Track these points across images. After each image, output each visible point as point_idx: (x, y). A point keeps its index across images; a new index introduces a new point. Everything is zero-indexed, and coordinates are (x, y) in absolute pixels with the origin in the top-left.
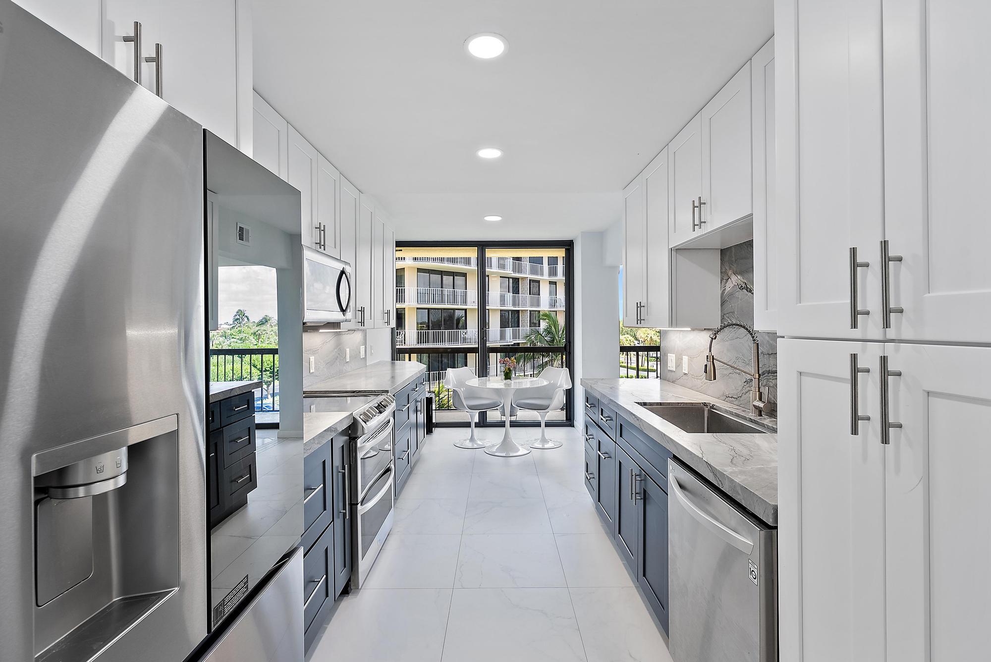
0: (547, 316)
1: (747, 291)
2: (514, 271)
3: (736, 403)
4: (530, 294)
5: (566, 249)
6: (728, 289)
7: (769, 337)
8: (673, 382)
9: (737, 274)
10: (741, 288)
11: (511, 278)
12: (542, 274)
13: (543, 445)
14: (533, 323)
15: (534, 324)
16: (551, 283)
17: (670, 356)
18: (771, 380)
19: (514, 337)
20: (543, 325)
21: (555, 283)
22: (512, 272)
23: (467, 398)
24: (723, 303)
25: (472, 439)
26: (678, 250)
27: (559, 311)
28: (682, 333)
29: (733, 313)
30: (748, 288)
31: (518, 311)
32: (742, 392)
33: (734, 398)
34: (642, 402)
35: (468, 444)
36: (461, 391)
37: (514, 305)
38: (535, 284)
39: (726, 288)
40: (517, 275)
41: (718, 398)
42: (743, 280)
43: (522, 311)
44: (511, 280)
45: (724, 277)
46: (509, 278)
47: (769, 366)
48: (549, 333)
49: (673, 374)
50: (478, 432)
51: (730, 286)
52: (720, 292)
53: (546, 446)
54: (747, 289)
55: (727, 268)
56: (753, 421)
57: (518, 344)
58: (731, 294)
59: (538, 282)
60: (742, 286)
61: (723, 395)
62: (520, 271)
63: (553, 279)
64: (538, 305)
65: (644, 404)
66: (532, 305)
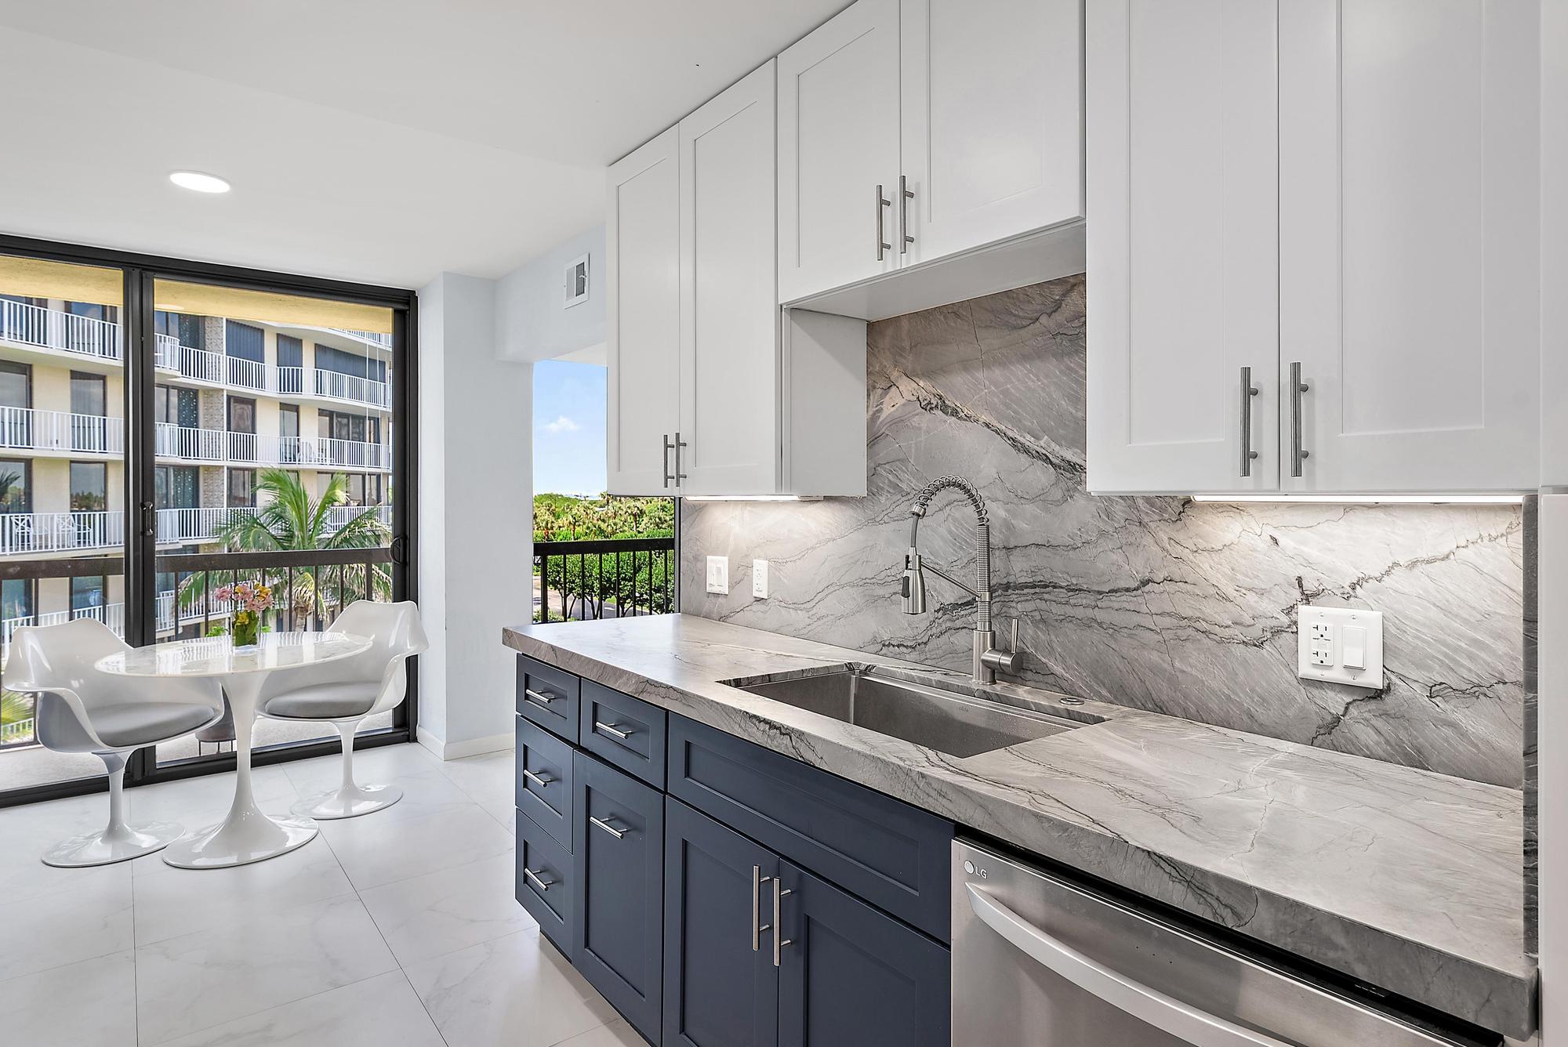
0: (276, 480)
1: (947, 414)
2: (185, 369)
3: (914, 656)
4: (229, 429)
5: (396, 311)
6: (887, 411)
7: (1007, 511)
8: (722, 619)
9: (917, 376)
10: (928, 407)
11: (174, 387)
12: (261, 384)
13: (348, 807)
14: (236, 498)
15: (239, 497)
16: (284, 406)
17: (712, 561)
18: (1014, 604)
19: (184, 531)
20: (264, 498)
21: (296, 409)
22: (179, 374)
23: (94, 711)
24: (873, 440)
25: (113, 831)
26: (797, 311)
27: (304, 470)
28: (749, 508)
29: (904, 461)
30: (947, 406)
31: (195, 470)
32: (929, 633)
33: (907, 647)
34: (731, 679)
35: (99, 850)
36: (71, 692)
37: (184, 451)
38: (242, 409)
39: (884, 406)
40: (192, 381)
41: (860, 649)
42: (931, 389)
43: (208, 468)
44: (174, 393)
45: (877, 382)
46: (167, 387)
47: (1008, 574)
48: (280, 517)
49: (721, 600)
50: (134, 801)
51: (893, 403)
52: (864, 418)
53: (356, 809)
54: (944, 409)
55: (885, 363)
56: (995, 698)
57: (196, 548)
58: (897, 422)
59: (251, 402)
60: (930, 403)
61: (874, 641)
62: (201, 373)
63: (291, 397)
64: (250, 455)
65: (737, 683)
66: (233, 455)
